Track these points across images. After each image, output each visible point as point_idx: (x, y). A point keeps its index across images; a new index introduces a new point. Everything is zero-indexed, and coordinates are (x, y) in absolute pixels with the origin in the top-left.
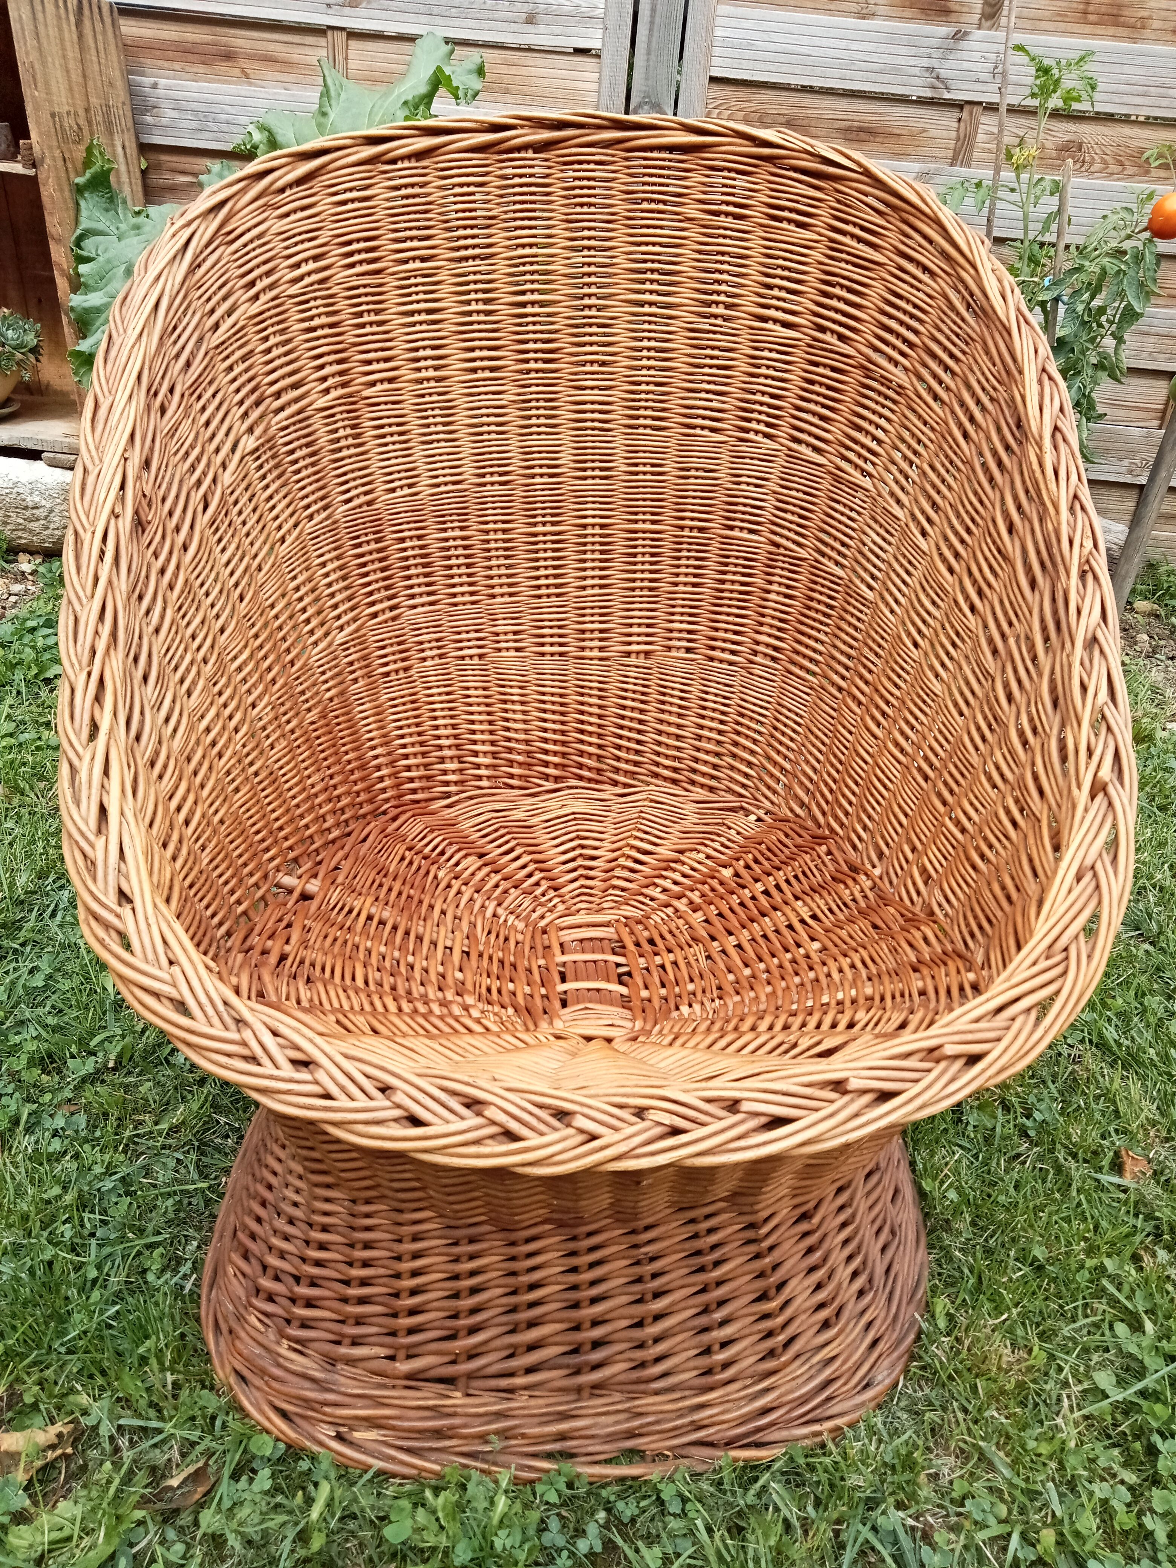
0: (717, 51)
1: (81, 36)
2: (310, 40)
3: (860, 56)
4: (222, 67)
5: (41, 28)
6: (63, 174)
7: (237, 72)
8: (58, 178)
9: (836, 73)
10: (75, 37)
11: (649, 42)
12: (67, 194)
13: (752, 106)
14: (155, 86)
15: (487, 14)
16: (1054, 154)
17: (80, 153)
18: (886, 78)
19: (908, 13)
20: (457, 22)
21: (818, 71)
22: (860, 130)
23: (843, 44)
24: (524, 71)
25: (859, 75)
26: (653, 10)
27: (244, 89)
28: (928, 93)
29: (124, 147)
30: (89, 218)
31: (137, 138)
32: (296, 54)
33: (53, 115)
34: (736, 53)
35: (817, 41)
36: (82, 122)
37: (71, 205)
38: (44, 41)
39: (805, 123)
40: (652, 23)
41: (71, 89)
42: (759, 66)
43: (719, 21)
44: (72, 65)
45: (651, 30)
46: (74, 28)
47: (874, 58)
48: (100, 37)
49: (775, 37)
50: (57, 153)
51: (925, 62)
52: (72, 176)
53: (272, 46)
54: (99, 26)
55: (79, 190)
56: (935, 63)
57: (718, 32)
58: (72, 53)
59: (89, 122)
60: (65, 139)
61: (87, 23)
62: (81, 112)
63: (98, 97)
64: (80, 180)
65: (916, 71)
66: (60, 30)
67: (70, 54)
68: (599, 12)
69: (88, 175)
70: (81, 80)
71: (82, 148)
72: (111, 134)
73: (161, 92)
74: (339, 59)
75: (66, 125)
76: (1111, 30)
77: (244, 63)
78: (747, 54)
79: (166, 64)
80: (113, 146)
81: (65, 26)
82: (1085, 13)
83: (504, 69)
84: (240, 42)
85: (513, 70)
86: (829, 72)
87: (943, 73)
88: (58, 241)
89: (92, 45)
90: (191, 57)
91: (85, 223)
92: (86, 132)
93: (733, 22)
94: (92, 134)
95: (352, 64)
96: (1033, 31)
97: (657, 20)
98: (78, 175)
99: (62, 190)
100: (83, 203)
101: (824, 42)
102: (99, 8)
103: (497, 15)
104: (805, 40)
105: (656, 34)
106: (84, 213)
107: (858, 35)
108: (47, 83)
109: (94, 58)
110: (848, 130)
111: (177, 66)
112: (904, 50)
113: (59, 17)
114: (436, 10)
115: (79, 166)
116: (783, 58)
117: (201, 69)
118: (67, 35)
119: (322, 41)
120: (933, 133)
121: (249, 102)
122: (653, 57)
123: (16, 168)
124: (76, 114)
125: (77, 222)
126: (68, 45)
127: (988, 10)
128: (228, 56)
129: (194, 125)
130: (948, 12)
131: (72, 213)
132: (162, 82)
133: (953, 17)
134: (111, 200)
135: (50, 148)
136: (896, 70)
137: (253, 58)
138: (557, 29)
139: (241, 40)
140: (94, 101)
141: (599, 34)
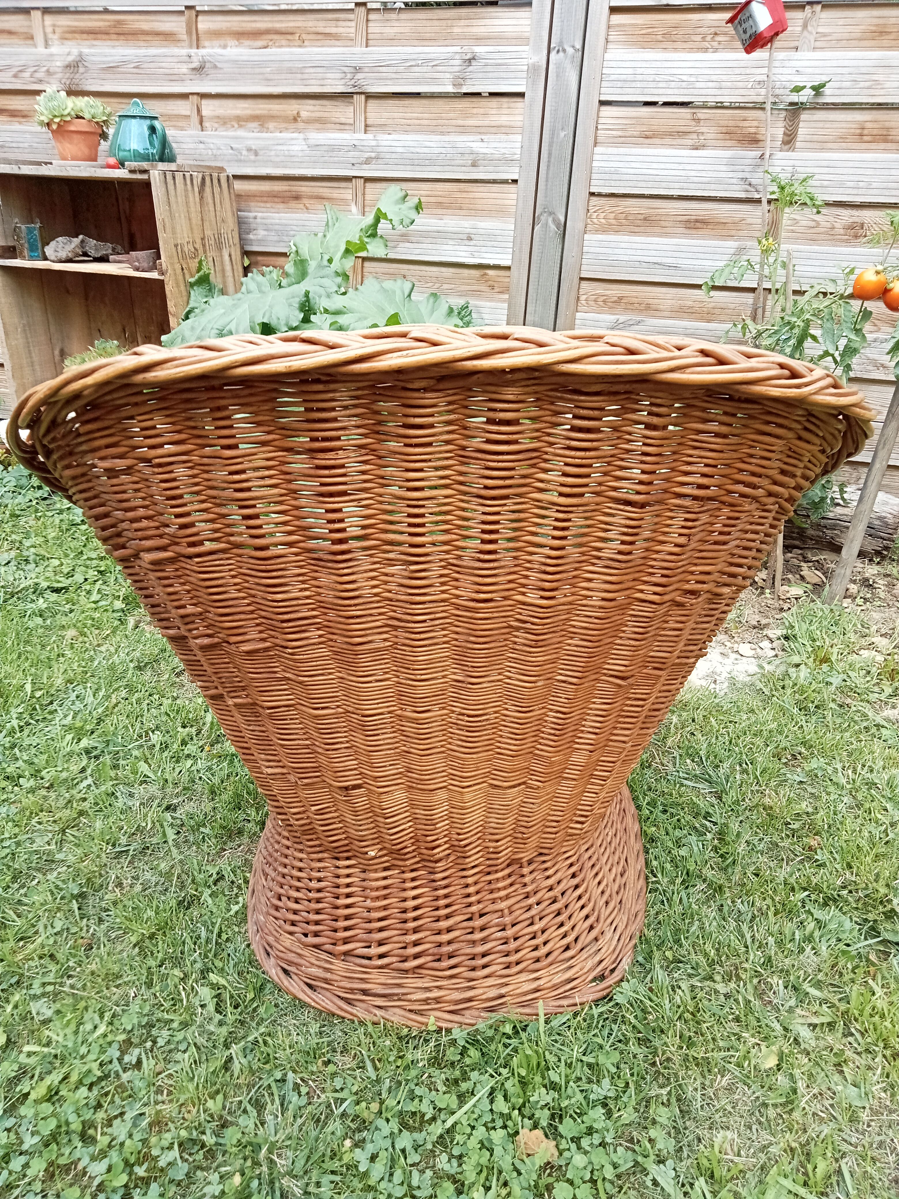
0: (594, 176)
1: (202, 198)
2: (343, 184)
3: (693, 173)
4: (293, 204)
5: (172, 199)
6: (181, 277)
7: (301, 206)
8: (176, 279)
9: (677, 185)
10: (197, 199)
11: (547, 174)
12: (182, 288)
13: (620, 209)
14: (255, 218)
15: (448, 162)
16: (842, 231)
17: (194, 265)
18: (713, 186)
19: (729, 143)
20: (429, 168)
21: (664, 185)
22: (697, 221)
23: (681, 167)
24: (471, 195)
25: (692, 186)
26: (550, 154)
27: (306, 216)
28: (743, 195)
29: (230, 256)
30: (195, 301)
31: (242, 247)
32: (335, 194)
33: (176, 246)
34: (607, 177)
35: (662, 166)
36: (198, 246)
37: (185, 293)
38: (174, 206)
39: (658, 218)
40: (549, 161)
41: (192, 229)
42: (622, 184)
43: (596, 157)
44: (193, 215)
45: (548, 166)
46: (197, 194)
47: (703, 174)
48: (217, 196)
49: (634, 165)
50: (178, 267)
51: (741, 175)
52: (187, 276)
53: (321, 190)
54: (217, 189)
55: (192, 285)
56: (747, 175)
57: (595, 164)
58: (194, 208)
59: (204, 246)
60: (184, 258)
61: (208, 189)
62: (198, 241)
63: (212, 230)
64: (192, 280)
65: (734, 181)
66: (186, 196)
67: (192, 209)
68: (517, 157)
69: (196, 277)
70: (200, 223)
71: (197, 260)
72: (220, 249)
73: (259, 220)
74: (359, 195)
75: (186, 249)
76: (883, 146)
77: (305, 201)
78: (615, 177)
79: (262, 205)
80: (221, 256)
81: (190, 195)
82: (861, 135)
83: (459, 195)
84: (303, 189)
85: (464, 195)
86: (672, 185)
87: (754, 182)
88: (174, 315)
89: (210, 200)
90: (276, 200)
91: (192, 304)
92: (201, 251)
93: (605, 157)
94: (205, 252)
95: (368, 197)
96: (822, 149)
97: (552, 160)
98: (192, 276)
99: (178, 286)
100: (192, 292)
101: (668, 166)
102: (219, 180)
103: (453, 163)
104: (655, 166)
105: (551, 168)
106: (192, 298)
107: (692, 160)
108: (173, 228)
109: (212, 208)
110: (688, 221)
111: (268, 205)
112: (724, 168)
113: (186, 190)
114: (416, 162)
115: (194, 270)
116: (640, 178)
117: (282, 206)
118: (191, 199)
119: (349, 185)
120: (749, 221)
121: (307, 223)
122: (550, 183)
123: (154, 275)
124: (194, 242)
125: (188, 303)
126: (192, 204)
127: (787, 138)
128: (297, 197)
129: (276, 238)
130: (757, 141)
131: (185, 298)
132: (259, 215)
133: (761, 144)
134: (210, 290)
135: (172, 264)
136: (719, 182)
137: (311, 197)
138: (491, 169)
139: (304, 188)
140: (208, 233)
141: (517, 170)
